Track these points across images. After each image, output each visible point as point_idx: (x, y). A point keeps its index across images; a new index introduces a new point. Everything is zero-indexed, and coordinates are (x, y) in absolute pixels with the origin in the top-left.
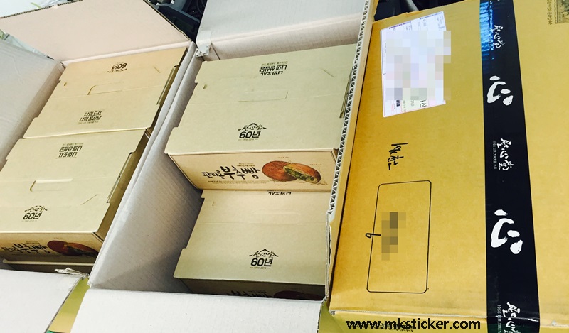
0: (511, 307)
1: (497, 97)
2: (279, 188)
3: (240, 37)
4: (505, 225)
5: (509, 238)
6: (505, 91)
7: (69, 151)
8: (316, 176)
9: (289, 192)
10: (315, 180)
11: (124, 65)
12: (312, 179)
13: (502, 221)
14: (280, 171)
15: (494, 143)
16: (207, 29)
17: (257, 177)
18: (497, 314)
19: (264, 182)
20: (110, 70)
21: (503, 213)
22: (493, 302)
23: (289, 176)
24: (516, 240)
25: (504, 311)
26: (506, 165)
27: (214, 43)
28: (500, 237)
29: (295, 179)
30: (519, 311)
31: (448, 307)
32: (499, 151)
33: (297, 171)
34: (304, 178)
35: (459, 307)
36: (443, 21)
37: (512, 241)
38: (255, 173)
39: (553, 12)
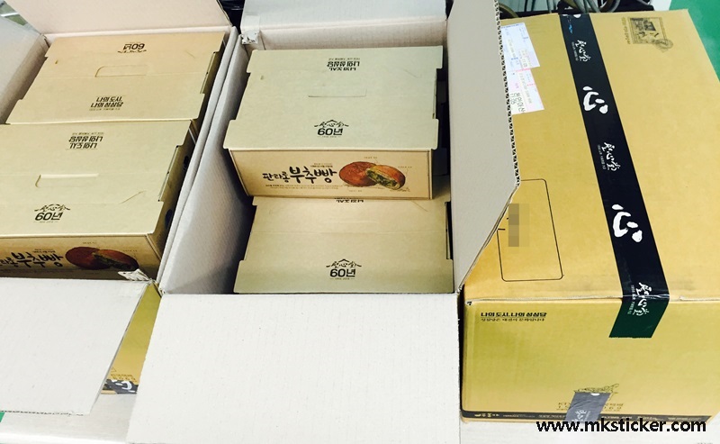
0: (643, 286)
1: (594, 106)
2: (351, 195)
3: (295, 27)
4: (623, 217)
5: (629, 228)
6: (600, 101)
7: (84, 141)
8: (400, 180)
9: (361, 199)
10: (398, 185)
11: (140, 46)
12: (394, 184)
13: (619, 215)
14: (360, 175)
15: (599, 147)
16: (254, 14)
17: (330, 181)
18: (631, 294)
19: (336, 187)
20: (121, 49)
21: (620, 208)
22: (627, 283)
23: (368, 181)
24: (635, 230)
25: (638, 290)
26: (614, 166)
27: (263, 31)
28: (621, 228)
29: (374, 184)
30: (650, 289)
31: (586, 290)
32: (605, 154)
33: (380, 174)
34: (385, 183)
35: (597, 290)
36: (526, 32)
37: (632, 231)
38: (329, 176)
39: (629, 32)
